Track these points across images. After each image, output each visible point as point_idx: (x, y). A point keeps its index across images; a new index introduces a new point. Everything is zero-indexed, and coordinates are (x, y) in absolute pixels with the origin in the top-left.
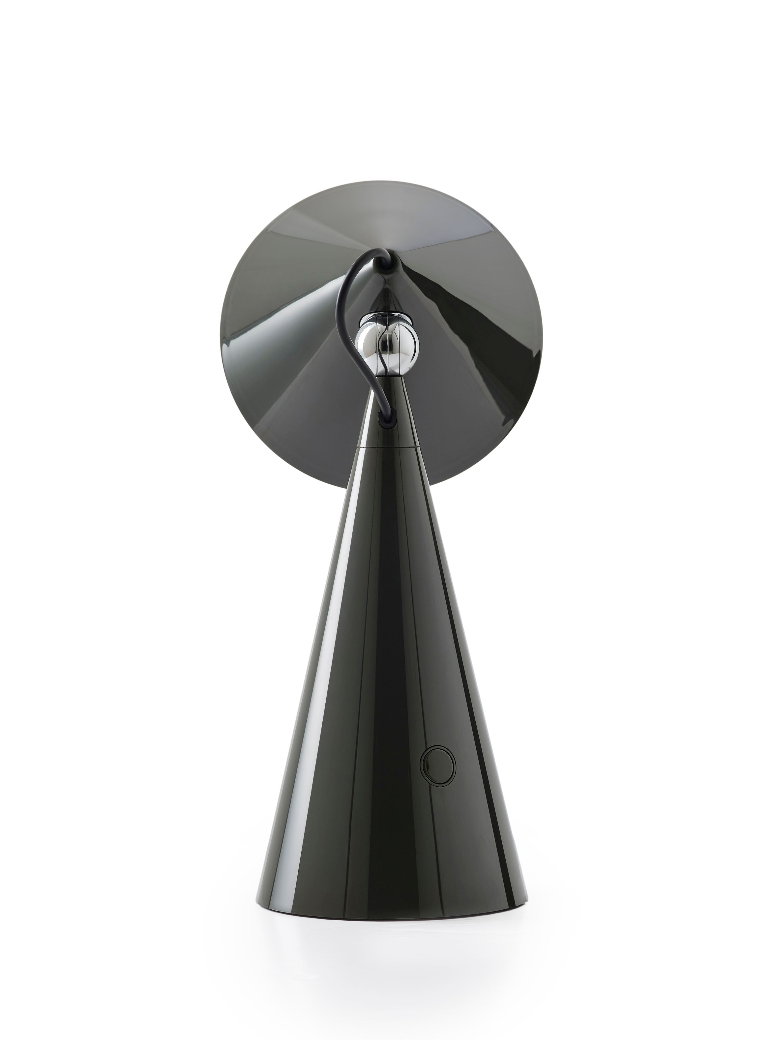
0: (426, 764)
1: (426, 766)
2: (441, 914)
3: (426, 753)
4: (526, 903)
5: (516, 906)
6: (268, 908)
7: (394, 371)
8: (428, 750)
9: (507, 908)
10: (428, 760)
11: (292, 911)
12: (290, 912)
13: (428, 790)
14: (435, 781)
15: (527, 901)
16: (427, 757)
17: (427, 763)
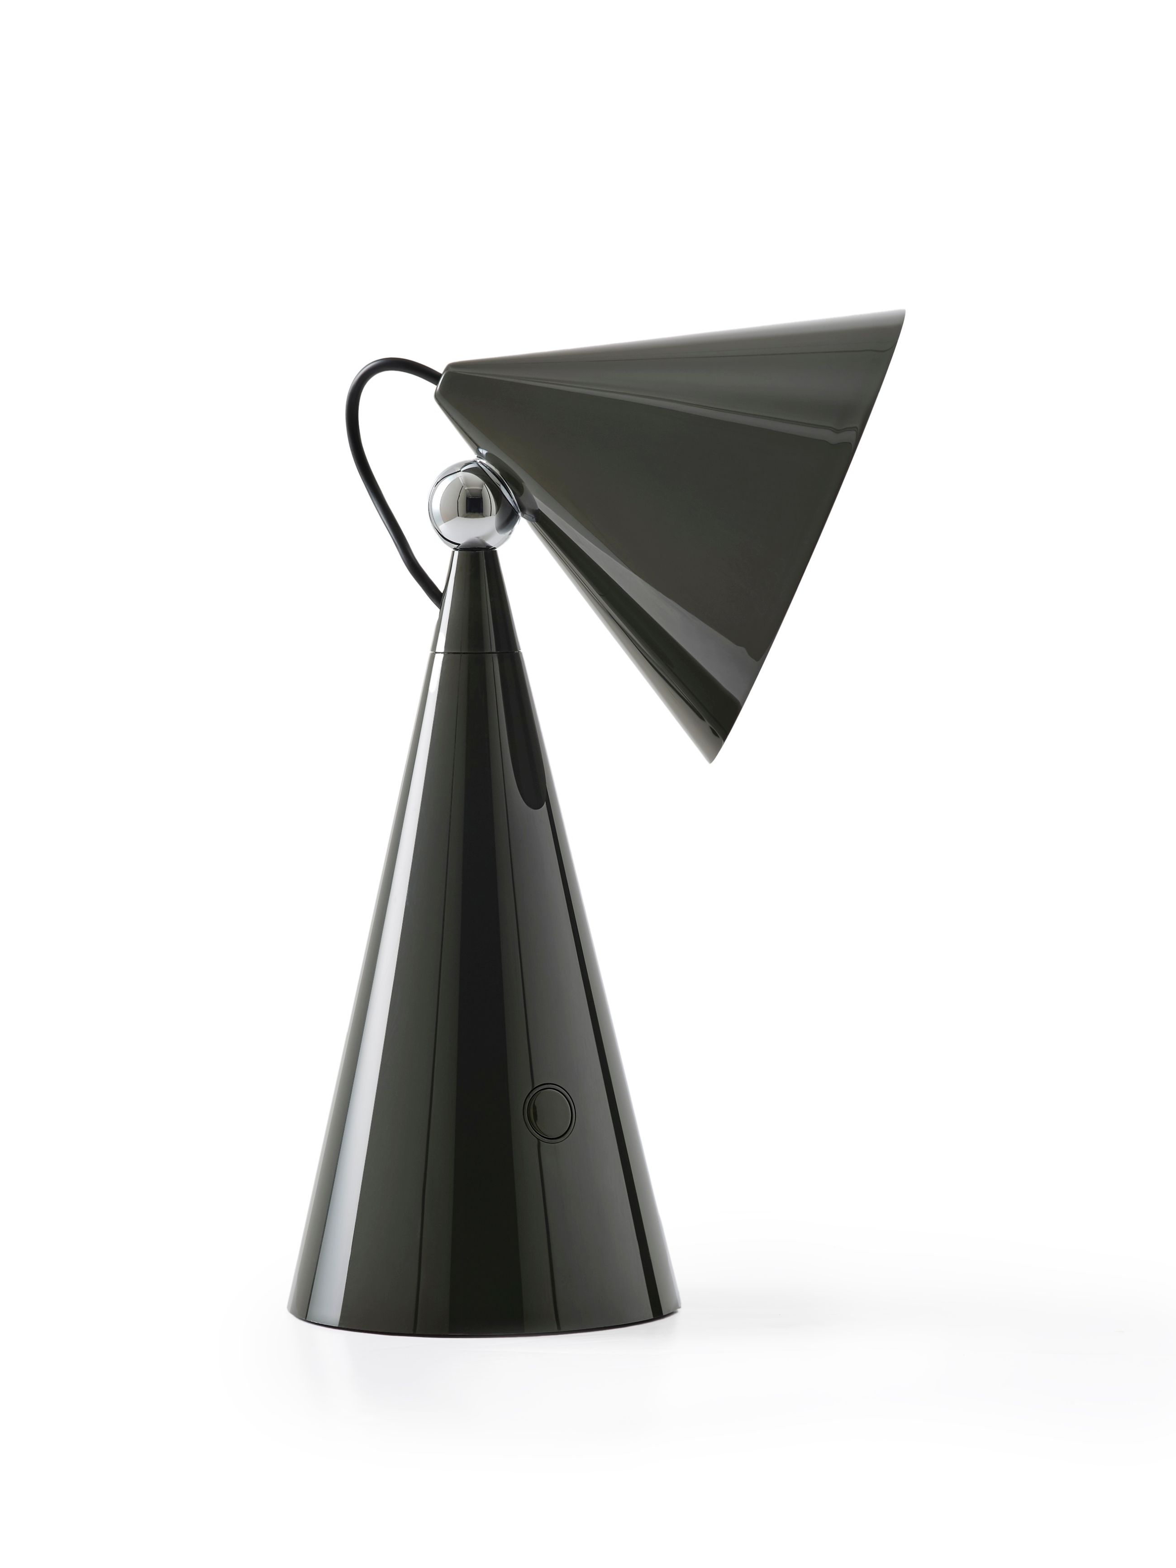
0: (532, 1111)
1: (532, 1115)
2: (556, 1328)
3: (531, 1095)
4: (679, 1310)
5: (664, 1314)
6: (306, 1319)
7: (484, 543)
8: (536, 1090)
9: (650, 1318)
10: (536, 1104)
11: (340, 1323)
12: (337, 1326)
13: (536, 1148)
14: (545, 1135)
15: (680, 1308)
16: (534, 1099)
17: (535, 1108)
